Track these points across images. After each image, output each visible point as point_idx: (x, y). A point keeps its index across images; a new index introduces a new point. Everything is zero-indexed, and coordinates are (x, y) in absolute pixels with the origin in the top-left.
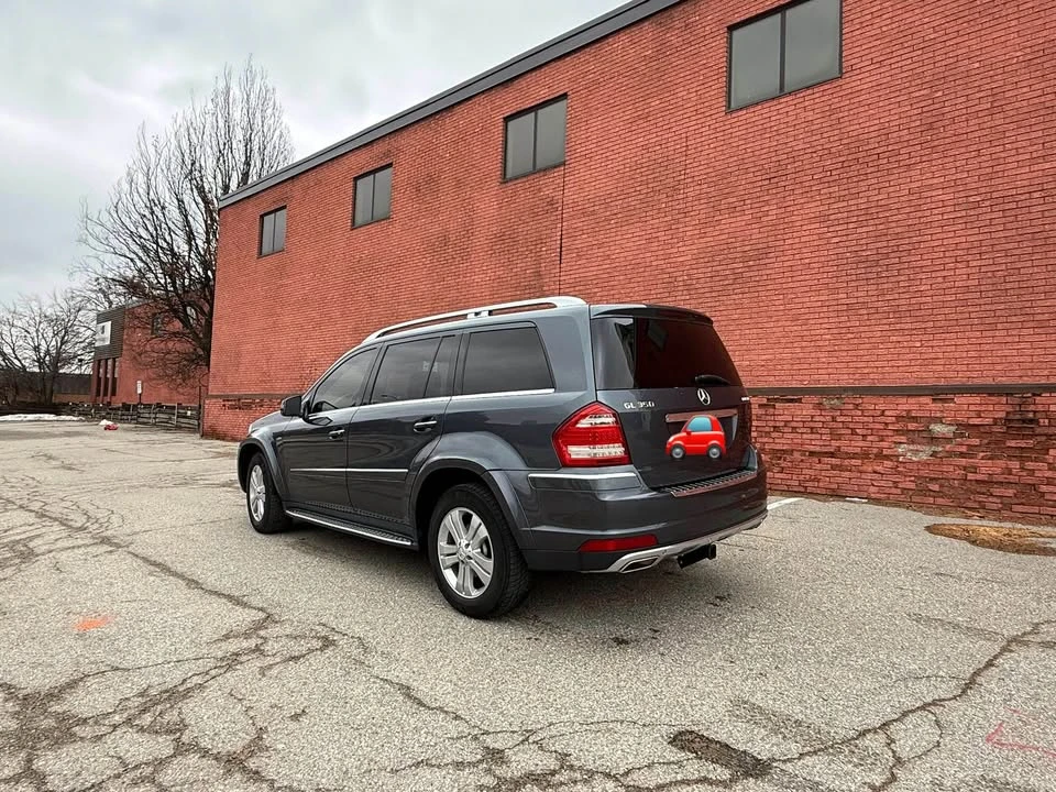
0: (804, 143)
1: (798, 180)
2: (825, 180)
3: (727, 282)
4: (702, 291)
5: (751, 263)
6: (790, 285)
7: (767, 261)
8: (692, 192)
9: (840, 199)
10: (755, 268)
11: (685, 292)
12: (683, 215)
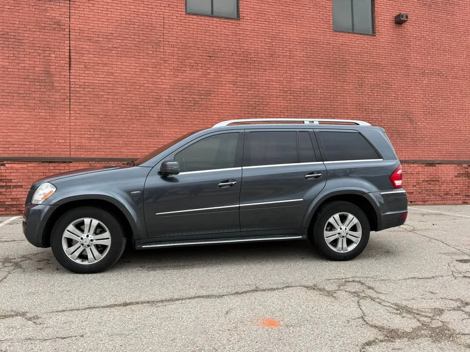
0: (225, 45)
1: (223, 62)
2: (234, 65)
3: (190, 104)
4: (177, 106)
5: (203, 97)
6: (221, 111)
7: (210, 97)
8: (169, 50)
9: (241, 76)
10: (205, 100)
11: (167, 106)
12: (163, 62)
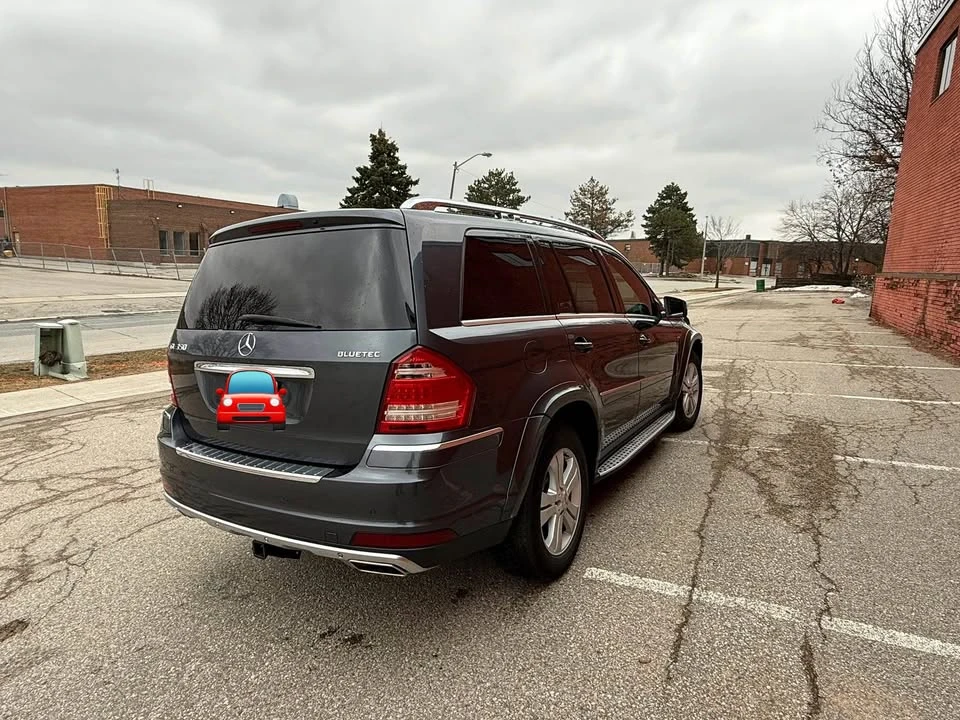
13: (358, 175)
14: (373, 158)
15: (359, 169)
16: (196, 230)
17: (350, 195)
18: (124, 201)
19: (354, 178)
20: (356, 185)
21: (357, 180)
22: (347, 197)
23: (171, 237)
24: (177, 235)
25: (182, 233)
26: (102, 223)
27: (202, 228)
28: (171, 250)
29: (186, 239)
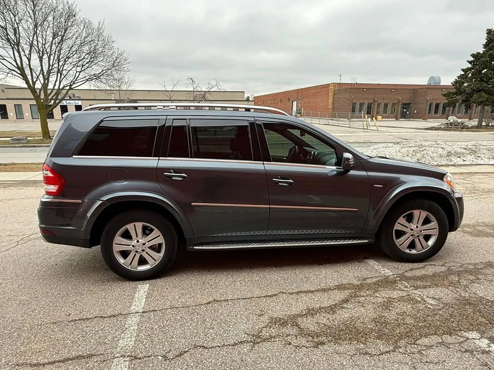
13: (472, 59)
14: (485, 46)
15: (473, 55)
16: (371, 101)
17: (463, 73)
18: (342, 89)
19: (468, 61)
20: (470, 66)
21: (470, 62)
22: (461, 75)
23: (358, 106)
24: (361, 105)
25: (363, 104)
26: (330, 101)
27: (374, 100)
28: (357, 113)
29: (365, 106)
